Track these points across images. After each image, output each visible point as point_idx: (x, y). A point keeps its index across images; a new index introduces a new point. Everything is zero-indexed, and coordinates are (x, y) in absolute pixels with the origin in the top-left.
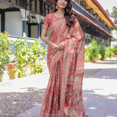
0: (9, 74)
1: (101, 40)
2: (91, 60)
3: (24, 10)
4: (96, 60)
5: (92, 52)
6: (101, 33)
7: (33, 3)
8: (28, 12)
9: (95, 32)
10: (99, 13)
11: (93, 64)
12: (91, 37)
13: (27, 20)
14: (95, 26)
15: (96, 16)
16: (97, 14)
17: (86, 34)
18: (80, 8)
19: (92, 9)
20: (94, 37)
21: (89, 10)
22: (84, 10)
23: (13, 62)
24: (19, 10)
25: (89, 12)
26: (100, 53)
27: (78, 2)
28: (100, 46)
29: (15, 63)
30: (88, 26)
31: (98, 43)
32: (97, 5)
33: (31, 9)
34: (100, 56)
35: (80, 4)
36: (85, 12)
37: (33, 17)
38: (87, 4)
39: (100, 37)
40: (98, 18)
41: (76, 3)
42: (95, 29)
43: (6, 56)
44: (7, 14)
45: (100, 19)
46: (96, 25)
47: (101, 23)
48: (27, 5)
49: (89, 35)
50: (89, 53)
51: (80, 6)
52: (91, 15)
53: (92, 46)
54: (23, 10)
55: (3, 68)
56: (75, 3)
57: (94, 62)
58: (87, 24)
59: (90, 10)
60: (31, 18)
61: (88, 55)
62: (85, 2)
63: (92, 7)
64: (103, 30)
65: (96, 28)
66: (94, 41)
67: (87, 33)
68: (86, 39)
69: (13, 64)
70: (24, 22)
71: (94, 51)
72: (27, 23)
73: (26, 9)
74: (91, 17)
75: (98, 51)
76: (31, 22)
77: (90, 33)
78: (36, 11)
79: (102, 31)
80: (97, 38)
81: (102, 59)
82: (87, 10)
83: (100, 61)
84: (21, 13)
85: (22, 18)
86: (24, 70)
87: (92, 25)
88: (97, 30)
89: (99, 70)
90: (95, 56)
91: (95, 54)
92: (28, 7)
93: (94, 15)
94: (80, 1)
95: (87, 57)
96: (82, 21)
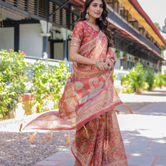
0: (24, 108)
1: (148, 64)
2: (135, 90)
3: (46, 22)
4: (141, 90)
5: (136, 79)
6: (149, 54)
7: (58, 12)
8: (50, 24)
9: (140, 52)
10: (146, 26)
11: (137, 95)
12: (135, 59)
13: (49, 35)
14: (140, 44)
15: (141, 30)
16: (143, 29)
17: (128, 56)
18: (121, 20)
19: (136, 21)
20: (139, 59)
21: (132, 23)
22: (126, 22)
23: (30, 92)
24: (38, 22)
25: (133, 25)
26: (146, 81)
27: (118, 12)
28: (147, 72)
29: (33, 93)
30: (131, 44)
31: (144, 67)
32: (143, 16)
33: (54, 21)
34: (147, 85)
35: (121, 15)
36: (127, 25)
37: (57, 32)
38: (130, 15)
39: (147, 59)
40: (145, 33)
41: (116, 13)
42: (141, 48)
43: (21, 84)
44: (22, 27)
45: (147, 35)
46: (142, 43)
47: (148, 40)
48: (49, 15)
49: (132, 57)
50: (132, 80)
51: (120, 17)
52: (135, 29)
53: (136, 72)
54: (43, 22)
55: (17, 100)
56: (113, 13)
57: (139, 93)
58: (130, 42)
59: (135, 23)
60: (54, 33)
61: (131, 83)
62: (128, 12)
63: (137, 19)
64: (151, 49)
66: (139, 65)
67: (129, 53)
68: (128, 62)
69: (29, 94)
70: (44, 38)
71: (139, 78)
72: (49, 40)
73: (48, 21)
74: (135, 32)
75: (144, 78)
76: (54, 38)
77: (133, 54)
78: (61, 23)
79: (149, 51)
80: (143, 61)
81: (150, 89)
82: (129, 22)
83: (146, 92)
84: (40, 26)
85: (43, 33)
86: (44, 103)
87: (136, 43)
88: (143, 50)
89: (145, 104)
90: (140, 85)
91: (140, 82)
92: (51, 18)
93: (140, 29)
94: (121, 11)
95: (130, 86)
96: (122, 37)
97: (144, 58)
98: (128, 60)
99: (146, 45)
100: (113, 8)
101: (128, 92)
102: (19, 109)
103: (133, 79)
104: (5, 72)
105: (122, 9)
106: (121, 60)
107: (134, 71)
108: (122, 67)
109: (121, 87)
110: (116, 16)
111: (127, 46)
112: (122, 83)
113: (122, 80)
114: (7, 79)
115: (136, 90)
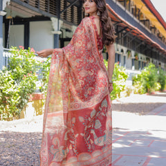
1: (160, 64)
3: (57, 20)
4: (153, 90)
5: (148, 79)
6: (160, 54)
7: (69, 9)
8: (61, 22)
9: (152, 52)
10: (158, 25)
11: (149, 96)
12: (147, 59)
13: (60, 33)
14: (152, 44)
15: (153, 30)
16: (154, 28)
17: (140, 55)
18: (133, 19)
19: (148, 20)
20: (151, 59)
21: (144, 22)
22: (138, 21)
23: (40, 91)
24: (48, 19)
25: (144, 24)
26: (158, 82)
27: (129, 11)
28: (158, 72)
29: (43, 92)
30: (143, 43)
31: (157, 67)
32: (155, 15)
33: (65, 18)
34: (158, 86)
35: (133, 13)
36: (139, 24)
37: (67, 30)
38: (141, 13)
39: (159, 59)
40: (157, 33)
41: (127, 11)
42: (152, 48)
43: (31, 82)
44: (32, 24)
45: (159, 34)
46: (154, 43)
47: (160, 39)
48: (60, 12)
49: (144, 57)
50: (144, 81)
51: (132, 16)
52: (147, 28)
53: (148, 72)
54: (54, 20)
55: (27, 99)
56: (125, 12)
57: (151, 94)
58: (142, 41)
59: (146, 21)
60: (64, 31)
61: (143, 84)
62: (139, 11)
63: (149, 18)
64: (163, 49)
65: (154, 46)
66: (151, 65)
67: (141, 53)
68: (139, 62)
69: (40, 93)
70: (55, 35)
71: (151, 78)
73: (59, 18)
74: (146, 31)
75: (156, 78)
76: (64, 37)
77: (145, 53)
78: (72, 21)
79: (161, 50)
80: (155, 61)
81: (161, 90)
82: (141, 21)
83: (158, 93)
84: (51, 23)
85: (53, 30)
87: (148, 43)
88: (154, 50)
90: (152, 85)
91: (152, 82)
92: (62, 15)
93: (151, 28)
94: (133, 9)
95: (142, 86)
96: (134, 36)
97: (156, 58)
98: (140, 60)
99: (158, 45)
100: (125, 6)
101: (140, 93)
102: (30, 109)
103: (145, 79)
104: (15, 70)
105: (134, 7)
106: (133, 60)
107: (146, 71)
108: (133, 67)
109: (133, 88)
110: (128, 15)
111: (139, 45)
112: (133, 84)
113: (133, 80)
114: (18, 78)
115: (147, 91)
